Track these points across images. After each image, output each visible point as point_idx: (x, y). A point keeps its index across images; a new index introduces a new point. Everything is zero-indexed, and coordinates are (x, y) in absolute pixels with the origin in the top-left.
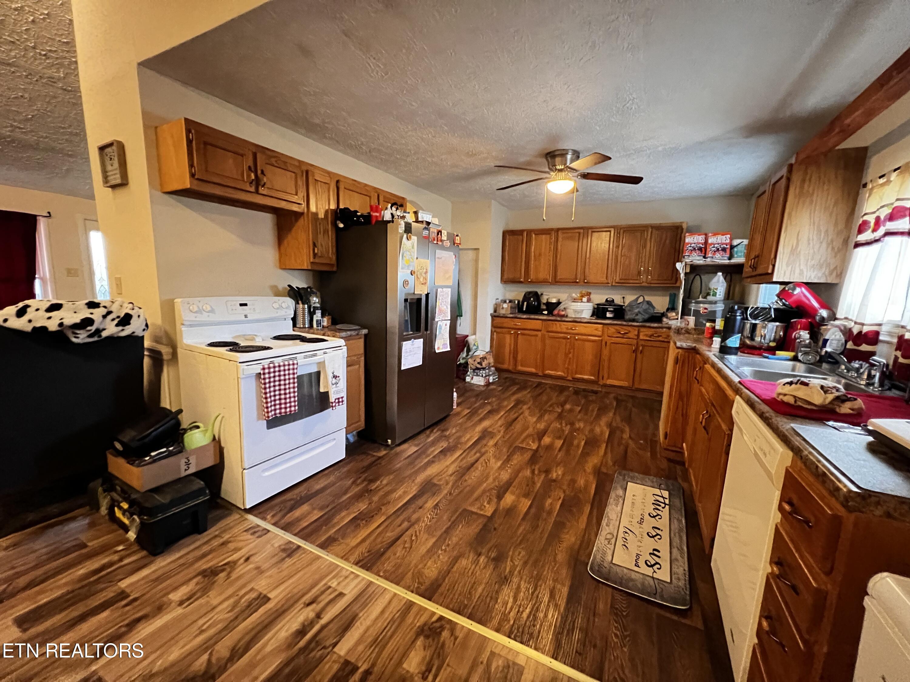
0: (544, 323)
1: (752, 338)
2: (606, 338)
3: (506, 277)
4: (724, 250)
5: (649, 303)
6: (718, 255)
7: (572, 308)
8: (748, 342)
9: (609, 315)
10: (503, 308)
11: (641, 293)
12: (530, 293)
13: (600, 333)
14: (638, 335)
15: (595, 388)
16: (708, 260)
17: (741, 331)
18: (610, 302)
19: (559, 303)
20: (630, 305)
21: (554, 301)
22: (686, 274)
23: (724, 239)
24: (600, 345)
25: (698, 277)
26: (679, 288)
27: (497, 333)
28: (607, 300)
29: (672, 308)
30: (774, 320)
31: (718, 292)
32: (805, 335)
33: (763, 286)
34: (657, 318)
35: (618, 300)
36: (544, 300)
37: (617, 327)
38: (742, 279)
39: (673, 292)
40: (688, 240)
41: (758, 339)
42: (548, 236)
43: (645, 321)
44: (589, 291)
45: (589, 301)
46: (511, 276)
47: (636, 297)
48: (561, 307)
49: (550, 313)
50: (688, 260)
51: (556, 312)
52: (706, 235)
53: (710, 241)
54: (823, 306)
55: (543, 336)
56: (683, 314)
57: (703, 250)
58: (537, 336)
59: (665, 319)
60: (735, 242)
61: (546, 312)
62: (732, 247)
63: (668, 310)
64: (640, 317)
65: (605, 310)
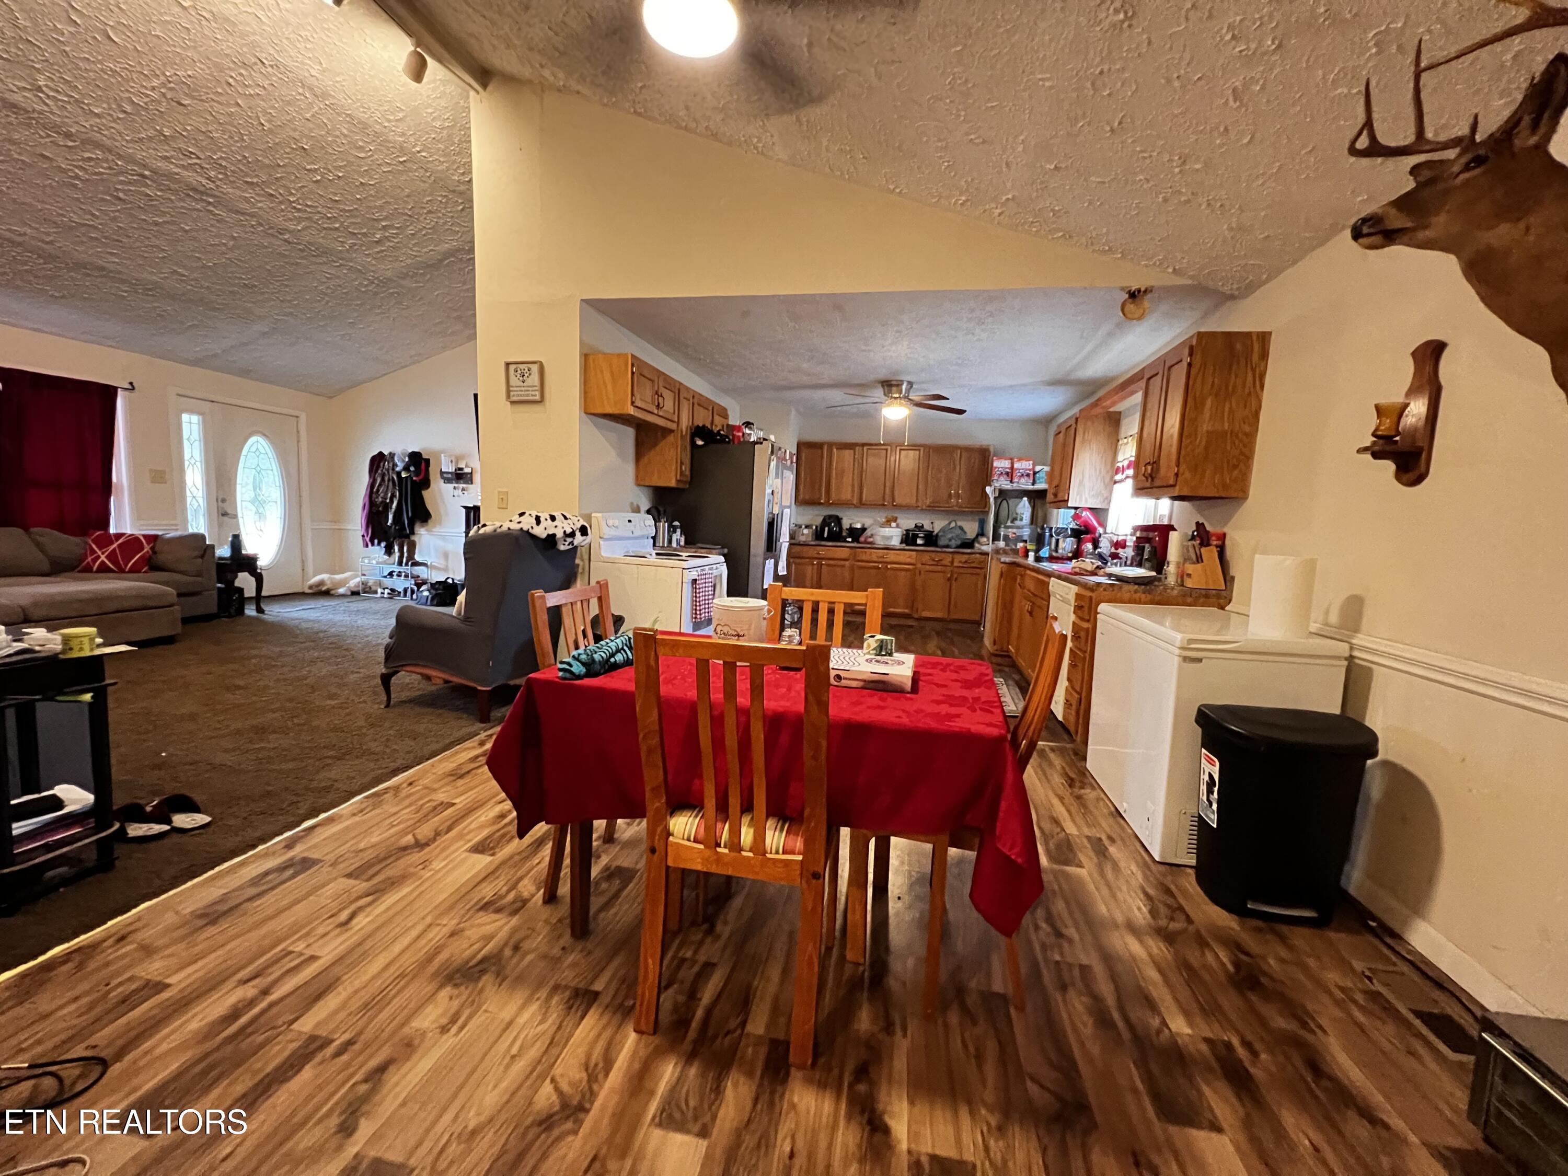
0: (853, 551)
1: (1056, 551)
2: (919, 566)
3: (801, 497)
4: (1028, 475)
5: (961, 528)
6: (1023, 480)
7: (882, 534)
8: (1054, 554)
9: (919, 541)
10: (803, 534)
11: (952, 518)
12: (830, 517)
13: (913, 561)
14: (952, 562)
15: (910, 622)
16: (1015, 485)
17: (1050, 544)
18: (919, 528)
19: (864, 529)
20: (942, 530)
21: (859, 526)
22: (995, 498)
23: (1026, 465)
24: (914, 573)
25: (1005, 502)
26: (987, 513)
27: (796, 564)
28: (916, 526)
29: (982, 533)
30: (1070, 536)
31: (1024, 516)
32: (1089, 546)
33: (1062, 510)
34: (969, 544)
35: (927, 527)
36: (846, 524)
37: (933, 555)
38: (1044, 504)
39: (982, 517)
40: (996, 464)
41: (1060, 551)
42: (852, 451)
43: (958, 547)
44: (895, 515)
45: (898, 526)
46: (807, 497)
47: (947, 522)
48: (868, 533)
49: (856, 539)
50: (997, 484)
51: (862, 539)
52: (1012, 459)
53: (1016, 466)
54: (1101, 525)
55: (852, 568)
56: (994, 540)
57: (1010, 474)
58: (843, 566)
59: (977, 545)
60: (1038, 468)
61: (850, 540)
62: (1035, 473)
63: (977, 536)
64: (953, 543)
65: (916, 537)
